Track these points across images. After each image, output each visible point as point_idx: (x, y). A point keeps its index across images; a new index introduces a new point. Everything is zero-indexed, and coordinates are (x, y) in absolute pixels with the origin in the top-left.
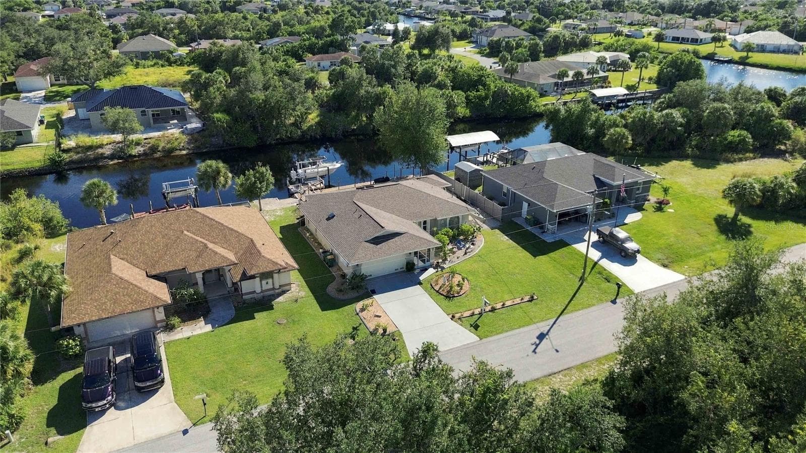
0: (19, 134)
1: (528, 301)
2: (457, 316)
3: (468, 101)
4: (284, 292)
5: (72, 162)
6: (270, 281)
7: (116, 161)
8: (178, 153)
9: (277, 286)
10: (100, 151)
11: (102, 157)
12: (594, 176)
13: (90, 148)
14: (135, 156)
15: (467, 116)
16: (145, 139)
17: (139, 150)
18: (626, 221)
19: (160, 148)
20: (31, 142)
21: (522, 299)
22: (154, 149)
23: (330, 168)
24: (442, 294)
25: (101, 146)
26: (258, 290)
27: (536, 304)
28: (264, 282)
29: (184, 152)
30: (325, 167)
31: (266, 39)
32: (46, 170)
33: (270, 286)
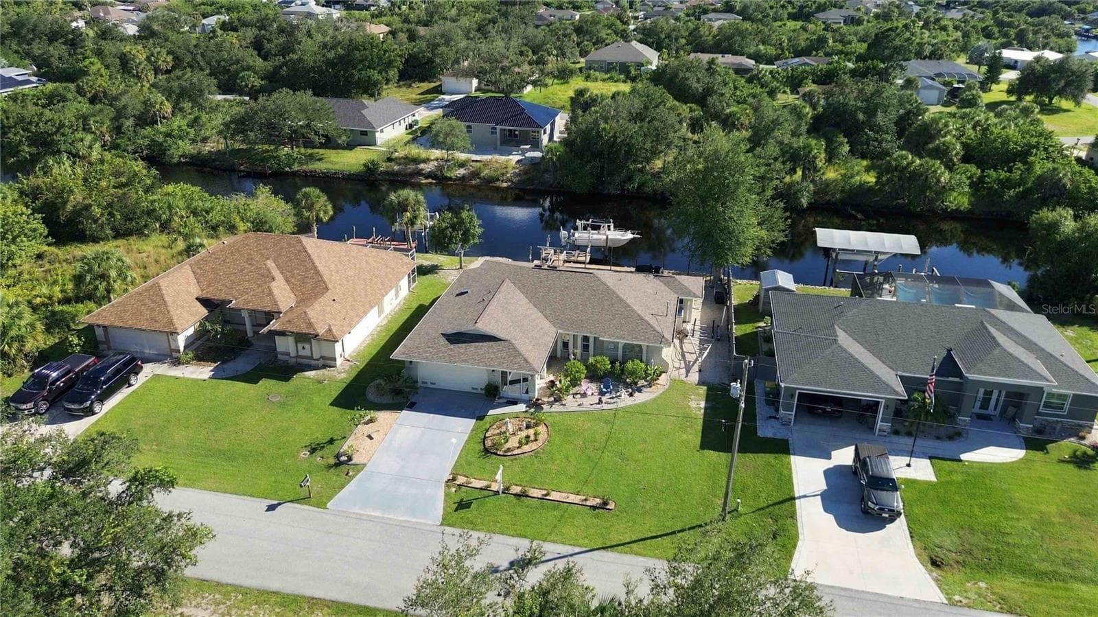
0: (364, 133)
1: (591, 506)
2: (461, 480)
3: (977, 185)
4: (324, 367)
5: (387, 173)
6: (307, 346)
7: (430, 180)
8: (498, 184)
9: (316, 356)
10: (422, 166)
11: (419, 173)
12: (949, 351)
13: (416, 161)
14: (450, 179)
15: (962, 208)
16: (473, 161)
17: (462, 172)
18: (964, 457)
19: (482, 175)
20: (374, 144)
21: (586, 500)
22: (475, 174)
23: (609, 237)
24: (484, 444)
25: (426, 161)
26: (293, 354)
27: (597, 517)
28: (300, 346)
29: (505, 185)
30: (604, 234)
31: (787, 58)
32: (361, 176)
33: (307, 352)
